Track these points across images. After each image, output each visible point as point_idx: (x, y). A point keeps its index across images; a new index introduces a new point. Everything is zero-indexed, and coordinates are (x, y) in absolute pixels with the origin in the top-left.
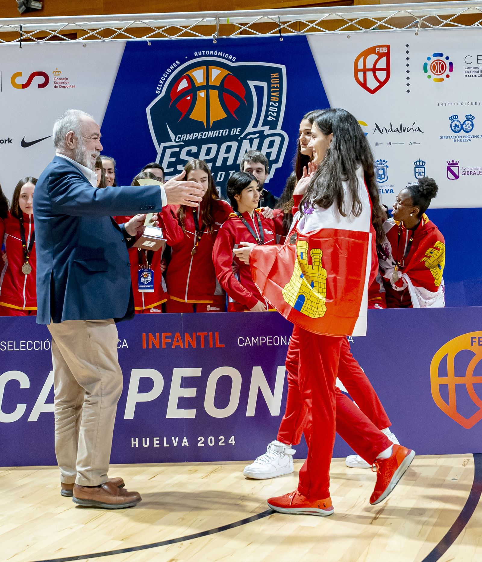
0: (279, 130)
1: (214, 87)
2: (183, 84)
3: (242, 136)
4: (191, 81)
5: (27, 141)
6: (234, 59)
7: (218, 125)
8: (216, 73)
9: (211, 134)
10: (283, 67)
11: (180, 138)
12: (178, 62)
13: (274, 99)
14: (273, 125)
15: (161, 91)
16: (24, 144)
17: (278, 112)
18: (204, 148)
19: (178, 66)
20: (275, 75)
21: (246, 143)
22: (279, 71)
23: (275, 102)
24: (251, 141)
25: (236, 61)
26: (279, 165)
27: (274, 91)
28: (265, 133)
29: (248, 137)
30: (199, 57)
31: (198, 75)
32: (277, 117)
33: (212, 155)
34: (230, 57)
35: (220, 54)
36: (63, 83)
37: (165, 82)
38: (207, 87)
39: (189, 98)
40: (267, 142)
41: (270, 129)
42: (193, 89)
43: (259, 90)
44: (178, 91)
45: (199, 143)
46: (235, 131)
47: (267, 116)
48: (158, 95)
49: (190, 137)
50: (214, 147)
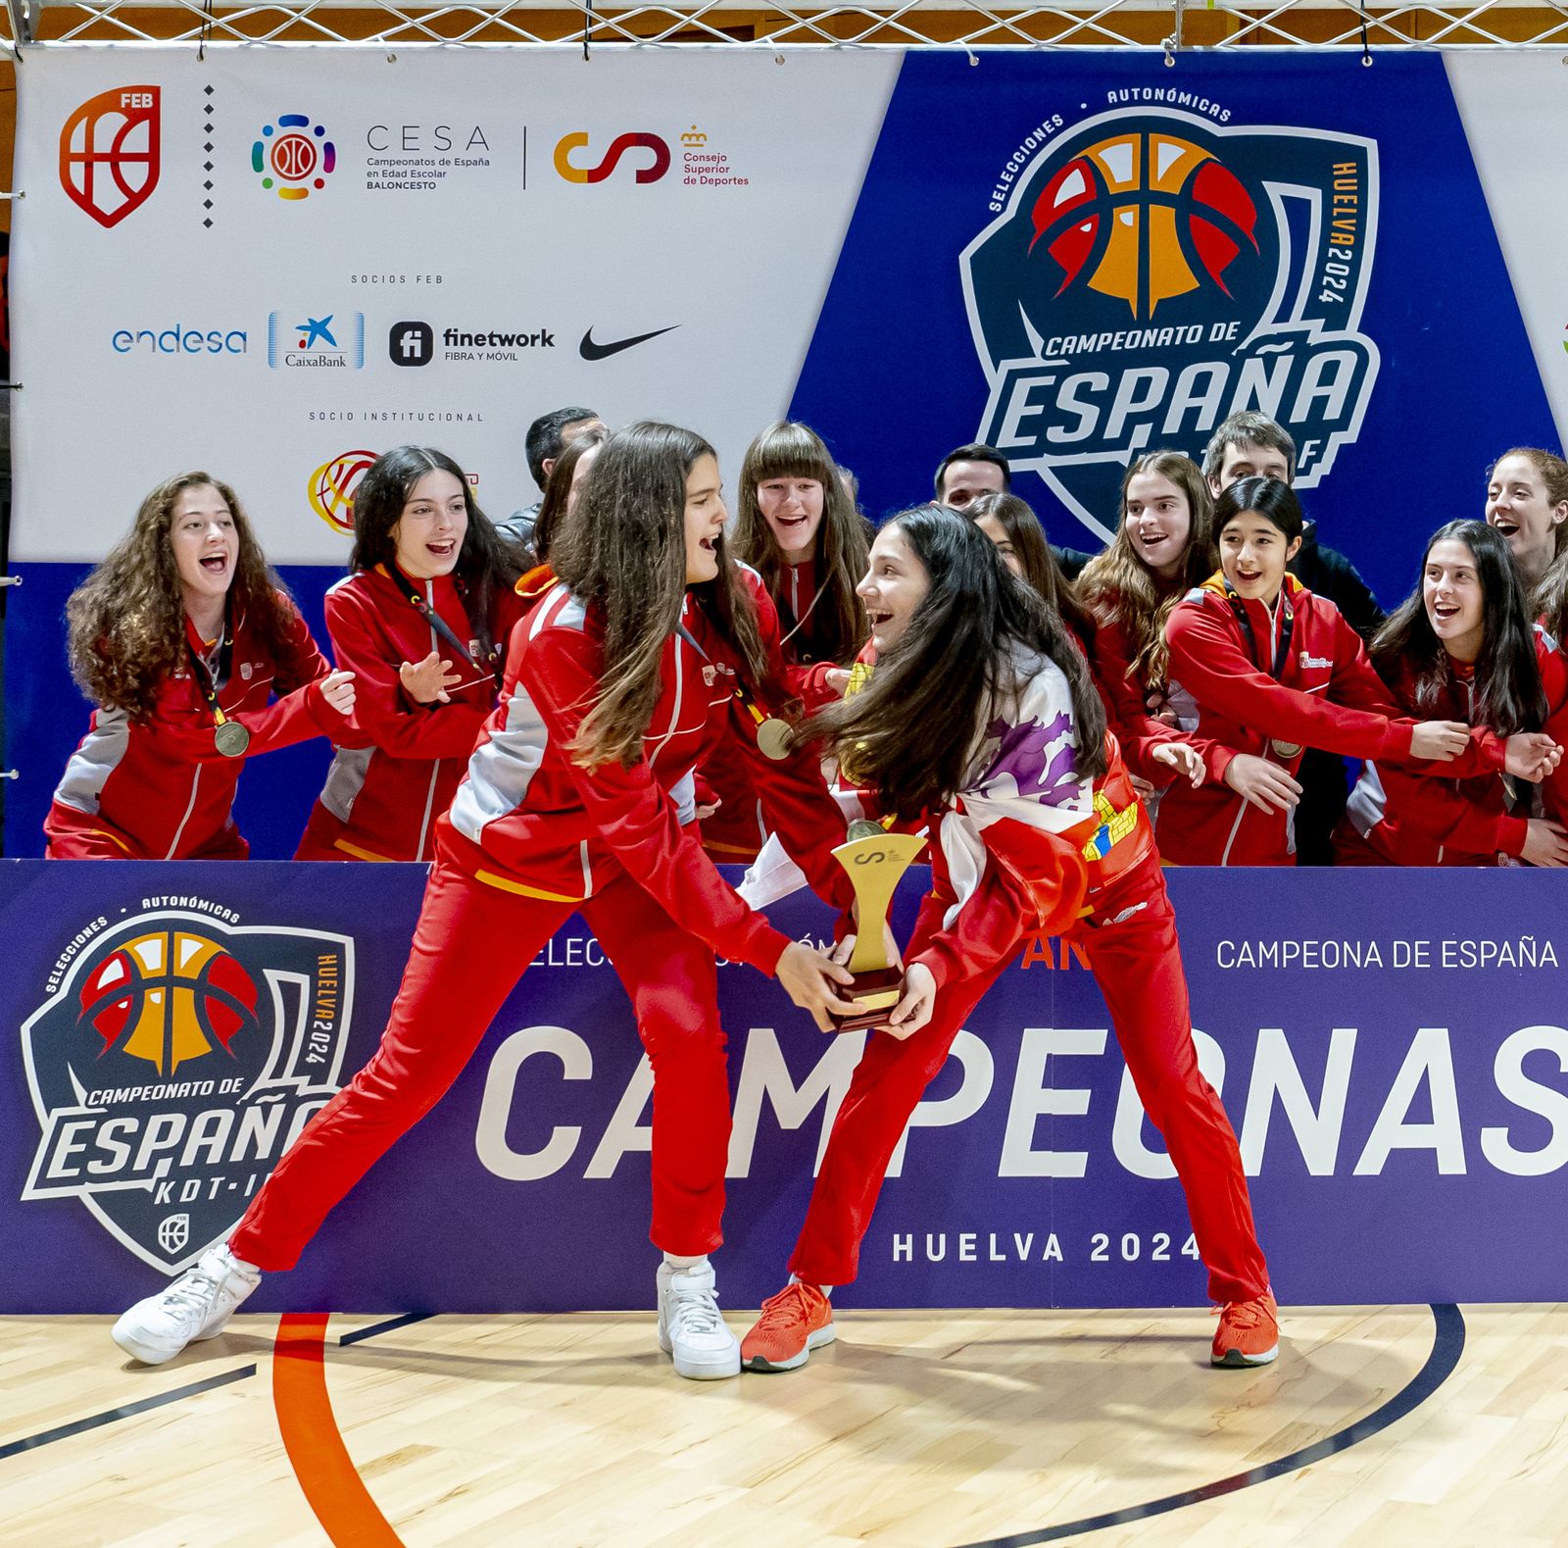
0: (1352, 332)
1: (1163, 199)
2: (1073, 186)
3: (1243, 346)
4: (1094, 175)
5: (597, 340)
6: (1226, 115)
7: (1173, 312)
8: (1169, 154)
9: (1149, 338)
10: (1371, 146)
11: (1057, 346)
12: (1057, 119)
13: (1340, 238)
14: (1336, 317)
15: (1004, 204)
16: (590, 350)
17: (1352, 280)
18: (1130, 377)
19: (1059, 131)
20: (1345, 168)
21: (1253, 368)
22: (1360, 154)
23: (1342, 249)
24: (1270, 361)
25: (1232, 122)
26: (1351, 435)
27: (1341, 216)
28: (1312, 341)
29: (1261, 351)
30: (1120, 104)
31: (1118, 161)
32: (1349, 294)
33: (1153, 400)
34: (1215, 109)
35: (1185, 98)
36: (712, 171)
37: (1018, 176)
38: (1143, 196)
39: (1087, 228)
40: (1315, 366)
41: (1325, 329)
42: (1100, 200)
43: (1298, 210)
44: (1056, 205)
45: (1113, 363)
46: (1223, 331)
47: (1317, 288)
48: (995, 215)
49: (1087, 344)
50: (1159, 375)
